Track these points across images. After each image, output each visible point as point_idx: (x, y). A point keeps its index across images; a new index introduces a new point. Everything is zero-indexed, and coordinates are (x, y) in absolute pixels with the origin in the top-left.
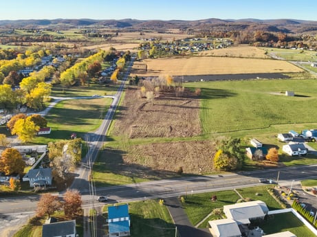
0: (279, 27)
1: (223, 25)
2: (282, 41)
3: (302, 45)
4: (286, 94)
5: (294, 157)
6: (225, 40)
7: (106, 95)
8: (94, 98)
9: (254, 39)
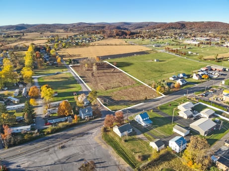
0: (121, 27)
1: (90, 27)
2: (129, 35)
3: (141, 37)
4: (155, 61)
5: (183, 85)
6: (99, 35)
7: (63, 71)
8: (57, 74)
9: (115, 34)
